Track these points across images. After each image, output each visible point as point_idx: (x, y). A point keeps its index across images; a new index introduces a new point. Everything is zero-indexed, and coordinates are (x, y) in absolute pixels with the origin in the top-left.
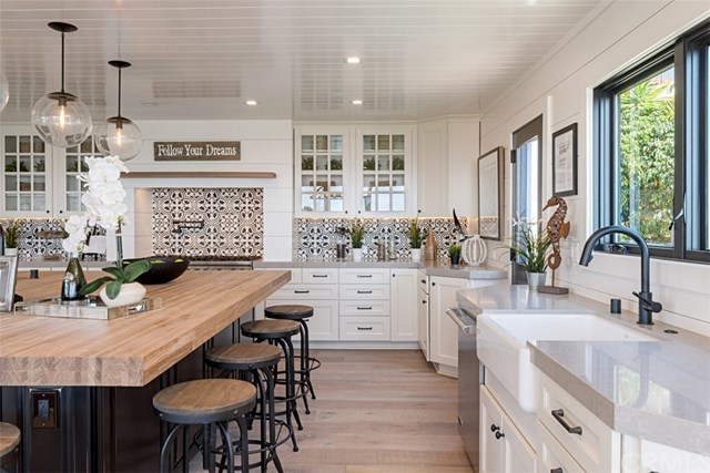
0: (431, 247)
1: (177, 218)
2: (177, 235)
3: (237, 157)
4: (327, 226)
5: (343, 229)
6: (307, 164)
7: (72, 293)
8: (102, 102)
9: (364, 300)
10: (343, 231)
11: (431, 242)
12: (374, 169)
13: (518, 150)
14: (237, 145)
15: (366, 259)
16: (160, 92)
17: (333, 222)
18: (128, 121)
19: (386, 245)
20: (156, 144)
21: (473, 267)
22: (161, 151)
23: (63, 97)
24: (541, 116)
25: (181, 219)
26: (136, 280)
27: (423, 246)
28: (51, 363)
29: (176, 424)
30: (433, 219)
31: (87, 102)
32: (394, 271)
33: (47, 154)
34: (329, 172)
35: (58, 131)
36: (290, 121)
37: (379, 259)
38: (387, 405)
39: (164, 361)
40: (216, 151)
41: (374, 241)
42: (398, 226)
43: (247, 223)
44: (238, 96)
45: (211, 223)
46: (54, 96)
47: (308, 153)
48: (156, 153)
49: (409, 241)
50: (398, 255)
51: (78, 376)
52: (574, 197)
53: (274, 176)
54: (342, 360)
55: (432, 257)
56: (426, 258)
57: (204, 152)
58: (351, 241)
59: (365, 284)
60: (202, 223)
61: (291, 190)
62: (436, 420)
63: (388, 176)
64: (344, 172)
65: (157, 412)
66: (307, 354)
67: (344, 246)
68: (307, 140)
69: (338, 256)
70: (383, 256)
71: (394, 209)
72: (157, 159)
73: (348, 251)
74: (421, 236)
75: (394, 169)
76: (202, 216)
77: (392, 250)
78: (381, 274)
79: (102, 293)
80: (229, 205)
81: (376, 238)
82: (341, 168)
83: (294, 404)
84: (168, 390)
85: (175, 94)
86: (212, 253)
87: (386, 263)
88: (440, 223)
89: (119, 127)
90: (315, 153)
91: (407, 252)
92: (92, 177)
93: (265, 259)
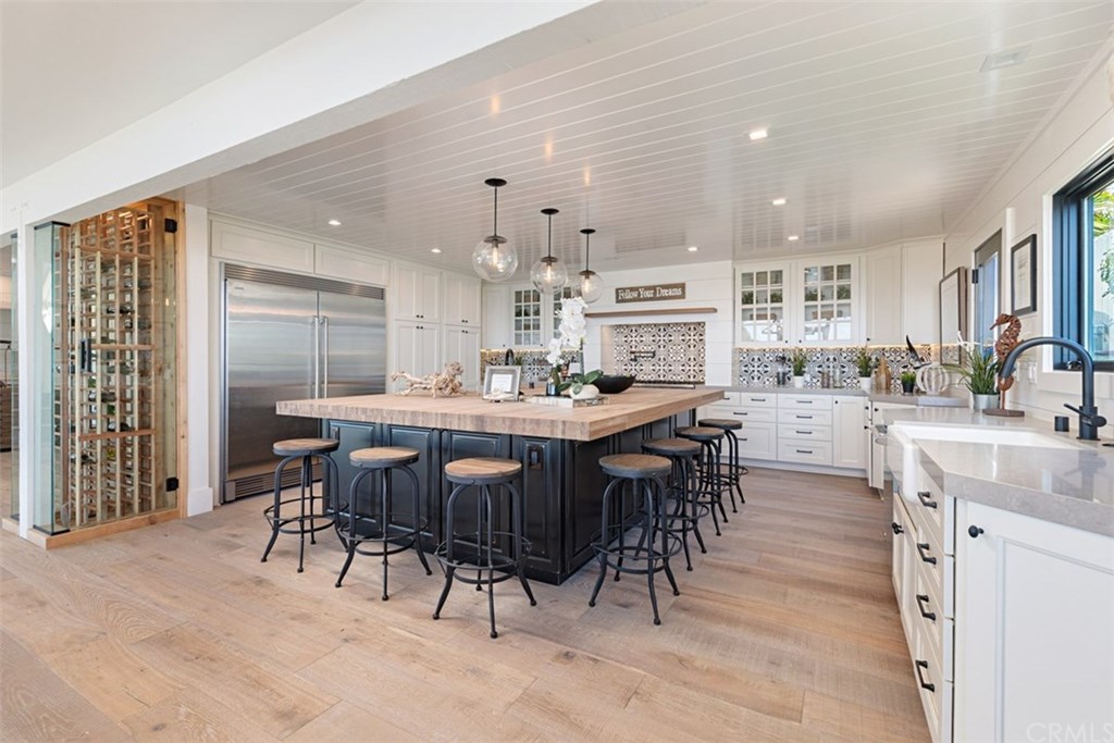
0: (883, 377)
1: (634, 349)
2: (634, 363)
3: (683, 296)
4: (767, 355)
5: (784, 358)
6: (748, 299)
7: (553, 393)
8: (578, 261)
9: (804, 425)
10: (783, 359)
11: (883, 370)
12: (816, 300)
13: (981, 271)
14: (682, 286)
15: (807, 388)
16: (619, 248)
17: (773, 351)
18: (593, 273)
19: (831, 374)
20: (617, 290)
21: (931, 396)
22: (620, 295)
23: (550, 260)
24: (1000, 231)
25: (637, 350)
26: (592, 383)
27: (873, 375)
28: (538, 422)
29: (614, 477)
30: (887, 347)
31: (567, 262)
32: (836, 398)
33: (541, 303)
34: (769, 305)
35: (547, 284)
36: (730, 262)
37: (823, 387)
38: (814, 517)
39: (603, 430)
40: (665, 292)
41: (817, 369)
42: (844, 355)
43: (692, 353)
44: (683, 244)
45: (661, 353)
46: (544, 260)
47: (748, 289)
48: (617, 297)
49: (858, 370)
50: (845, 384)
51: (552, 432)
52: (1033, 314)
53: (715, 310)
54: (779, 477)
55: (884, 386)
56: (877, 387)
57: (655, 293)
58: (792, 369)
59: (805, 410)
60: (654, 353)
61: (731, 323)
62: (867, 536)
63: (832, 305)
64: (784, 304)
65: (601, 467)
66: (737, 462)
67: (784, 374)
68: (747, 277)
69: (779, 383)
70: (827, 383)
71: (838, 338)
72: (618, 301)
73: (789, 378)
74: (872, 365)
75: (839, 298)
76: (653, 347)
77: (837, 378)
78: (823, 401)
79: (571, 391)
80: (677, 338)
81: (820, 366)
82: (781, 301)
83: (719, 496)
84: (611, 457)
85: (631, 249)
86: (662, 379)
87: (832, 390)
88: (895, 351)
89: (587, 277)
90: (754, 289)
91: (855, 381)
92: (564, 314)
93: (707, 384)
